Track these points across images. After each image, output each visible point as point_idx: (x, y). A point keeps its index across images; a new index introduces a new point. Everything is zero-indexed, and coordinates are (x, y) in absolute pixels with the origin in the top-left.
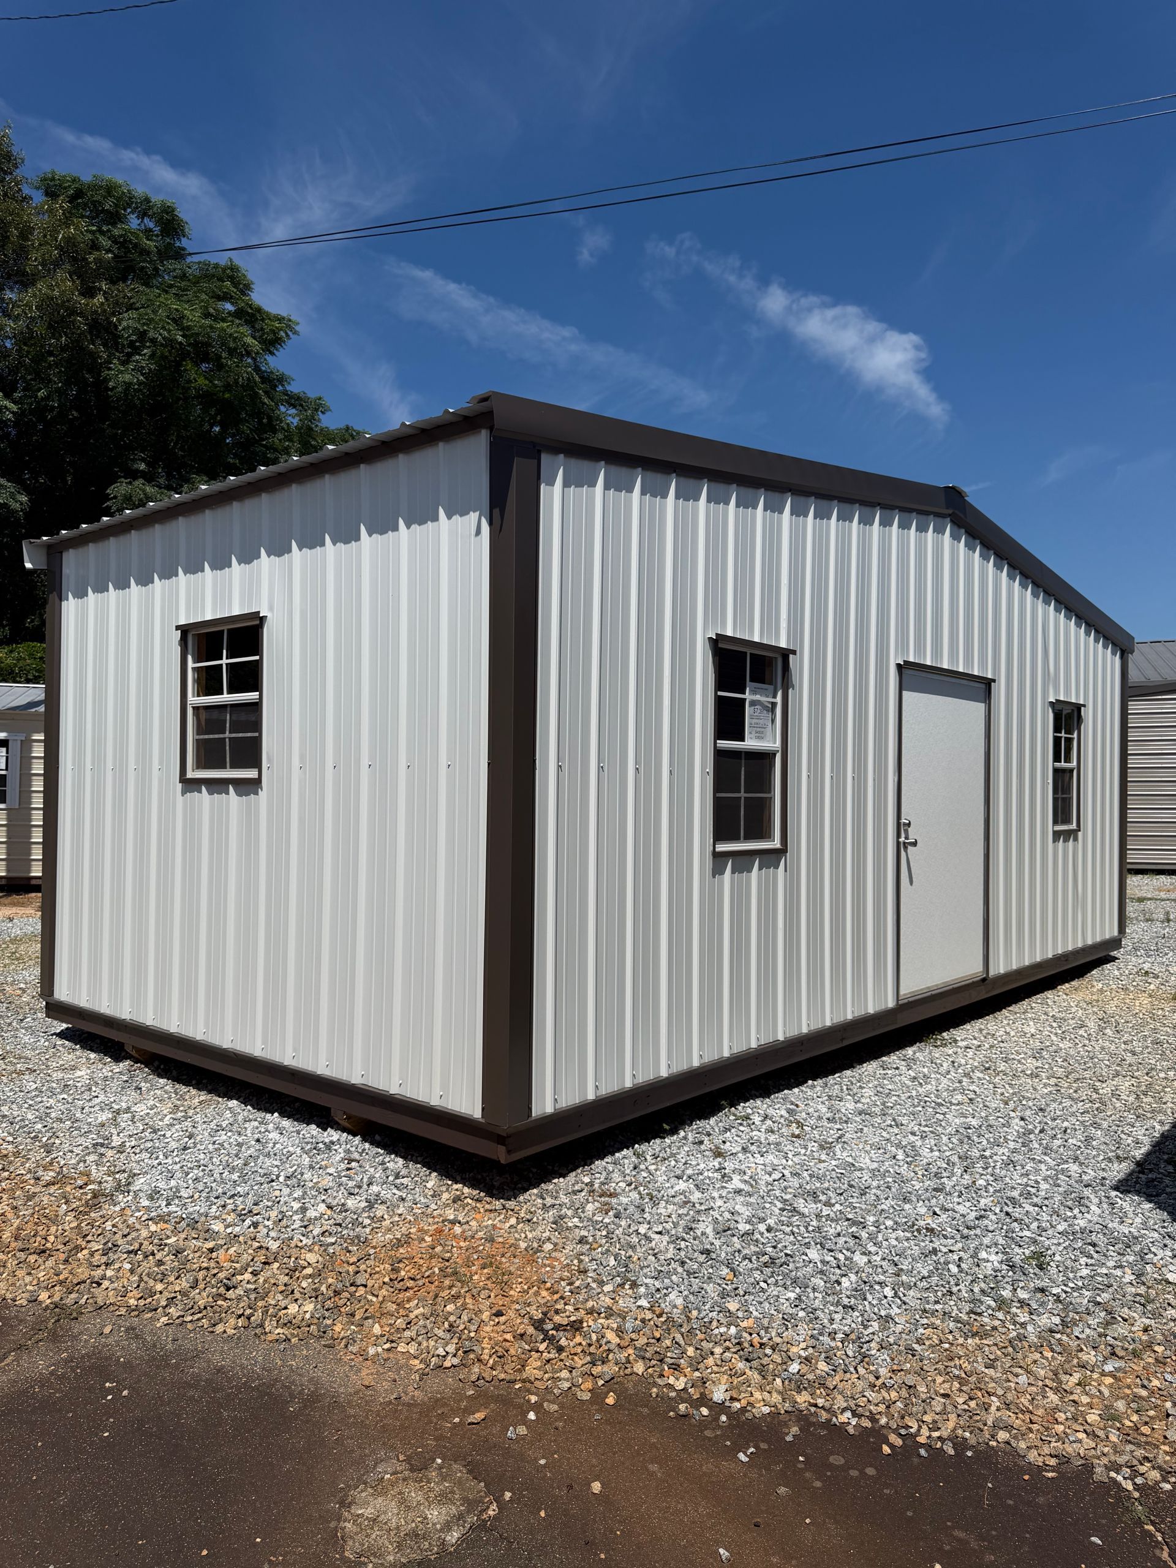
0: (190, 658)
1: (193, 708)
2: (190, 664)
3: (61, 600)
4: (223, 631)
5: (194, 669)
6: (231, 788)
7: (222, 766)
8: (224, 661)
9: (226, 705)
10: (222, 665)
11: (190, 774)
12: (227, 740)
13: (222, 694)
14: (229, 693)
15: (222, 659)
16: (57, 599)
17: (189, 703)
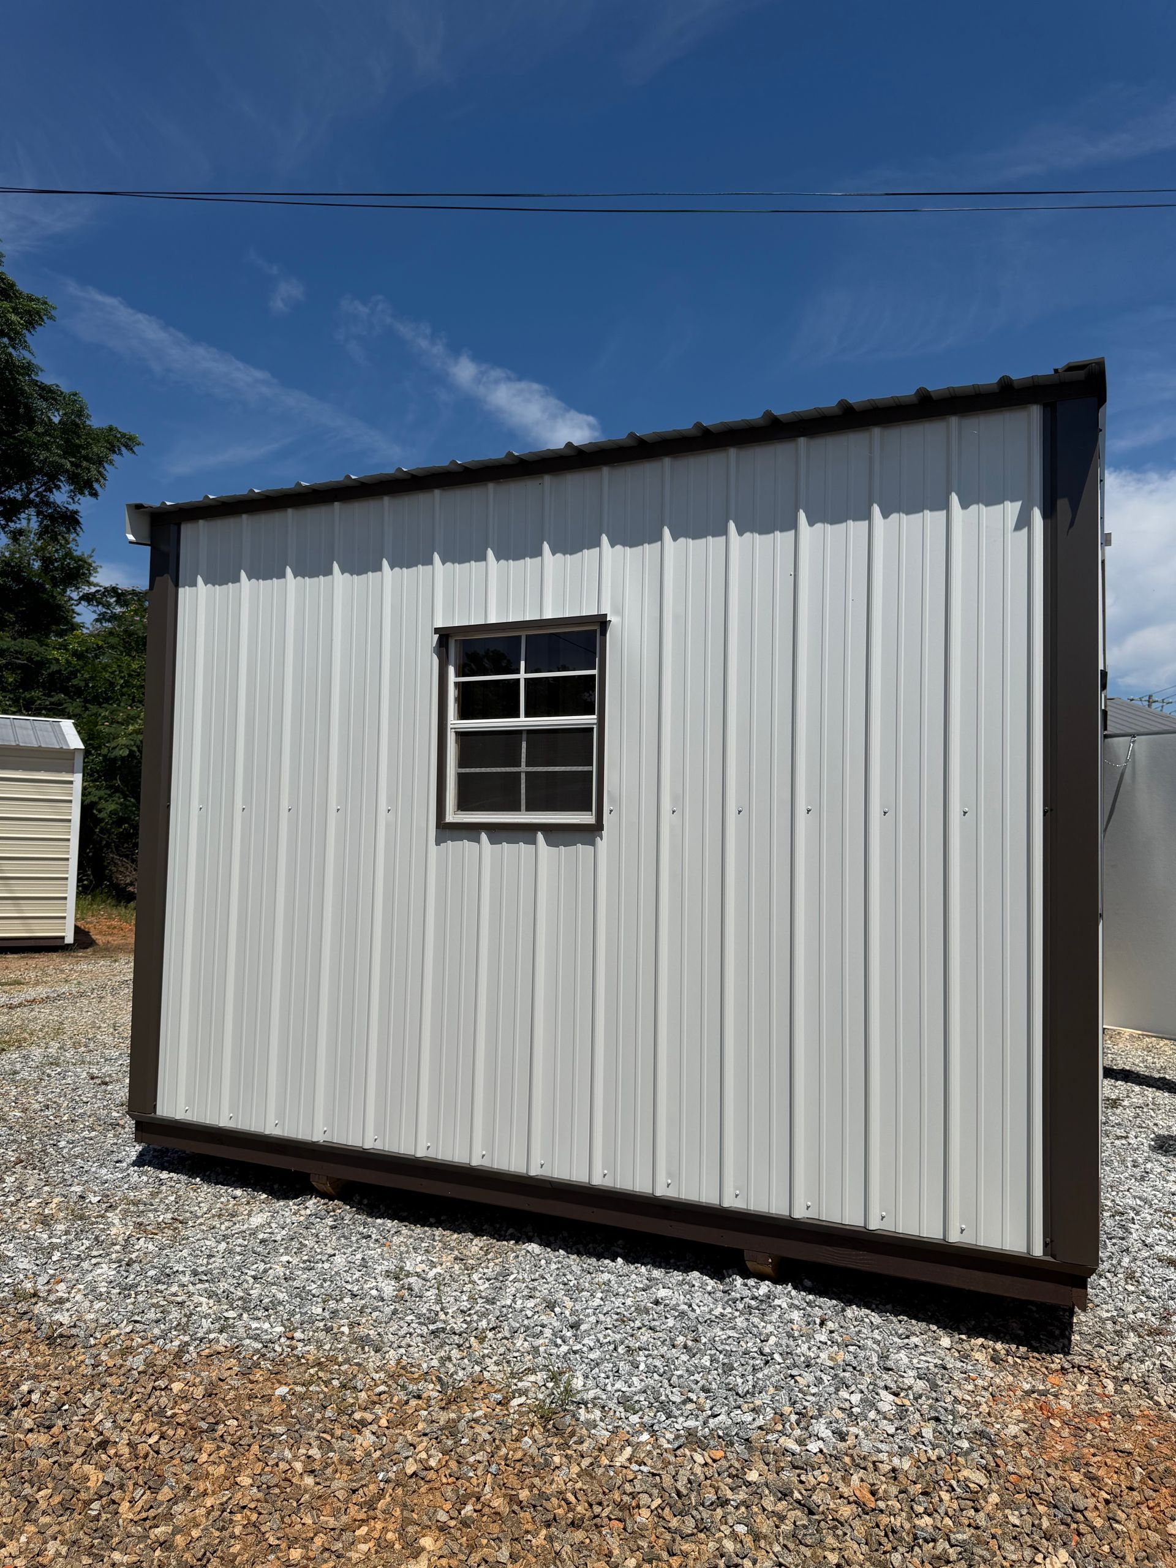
0: (451, 670)
1: (457, 733)
2: (452, 678)
3: (177, 585)
4: (519, 637)
5: (457, 684)
6: (540, 836)
7: (515, 807)
8: (522, 676)
9: (521, 731)
10: (518, 680)
11: (452, 816)
12: (523, 776)
13: (518, 716)
14: (527, 715)
15: (518, 671)
16: (171, 584)
17: (449, 726)
